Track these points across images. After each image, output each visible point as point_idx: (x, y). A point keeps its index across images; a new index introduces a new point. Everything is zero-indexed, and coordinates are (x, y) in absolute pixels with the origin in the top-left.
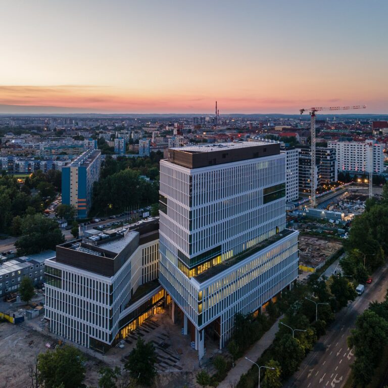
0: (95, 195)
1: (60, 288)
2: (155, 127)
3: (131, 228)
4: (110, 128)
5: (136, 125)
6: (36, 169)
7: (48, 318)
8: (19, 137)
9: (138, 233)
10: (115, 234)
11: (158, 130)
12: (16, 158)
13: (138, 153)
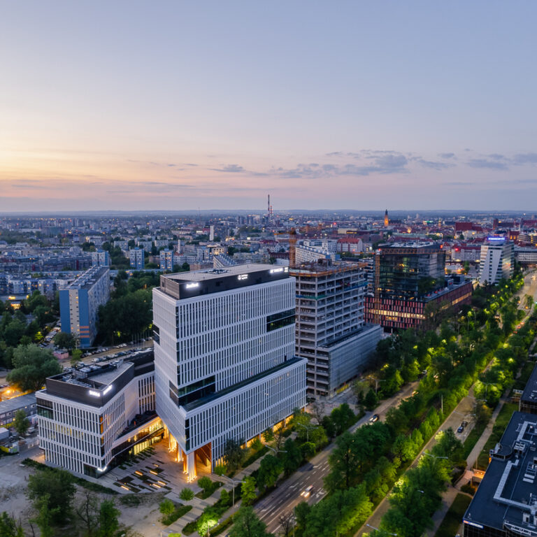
0: (101, 321)
1: (52, 418)
2: (189, 230)
3: (125, 360)
4: (130, 232)
5: (164, 227)
6: (33, 289)
7: (43, 448)
8: (13, 246)
9: (133, 364)
10: (108, 366)
11: (190, 235)
12: (9, 276)
13: (159, 268)
